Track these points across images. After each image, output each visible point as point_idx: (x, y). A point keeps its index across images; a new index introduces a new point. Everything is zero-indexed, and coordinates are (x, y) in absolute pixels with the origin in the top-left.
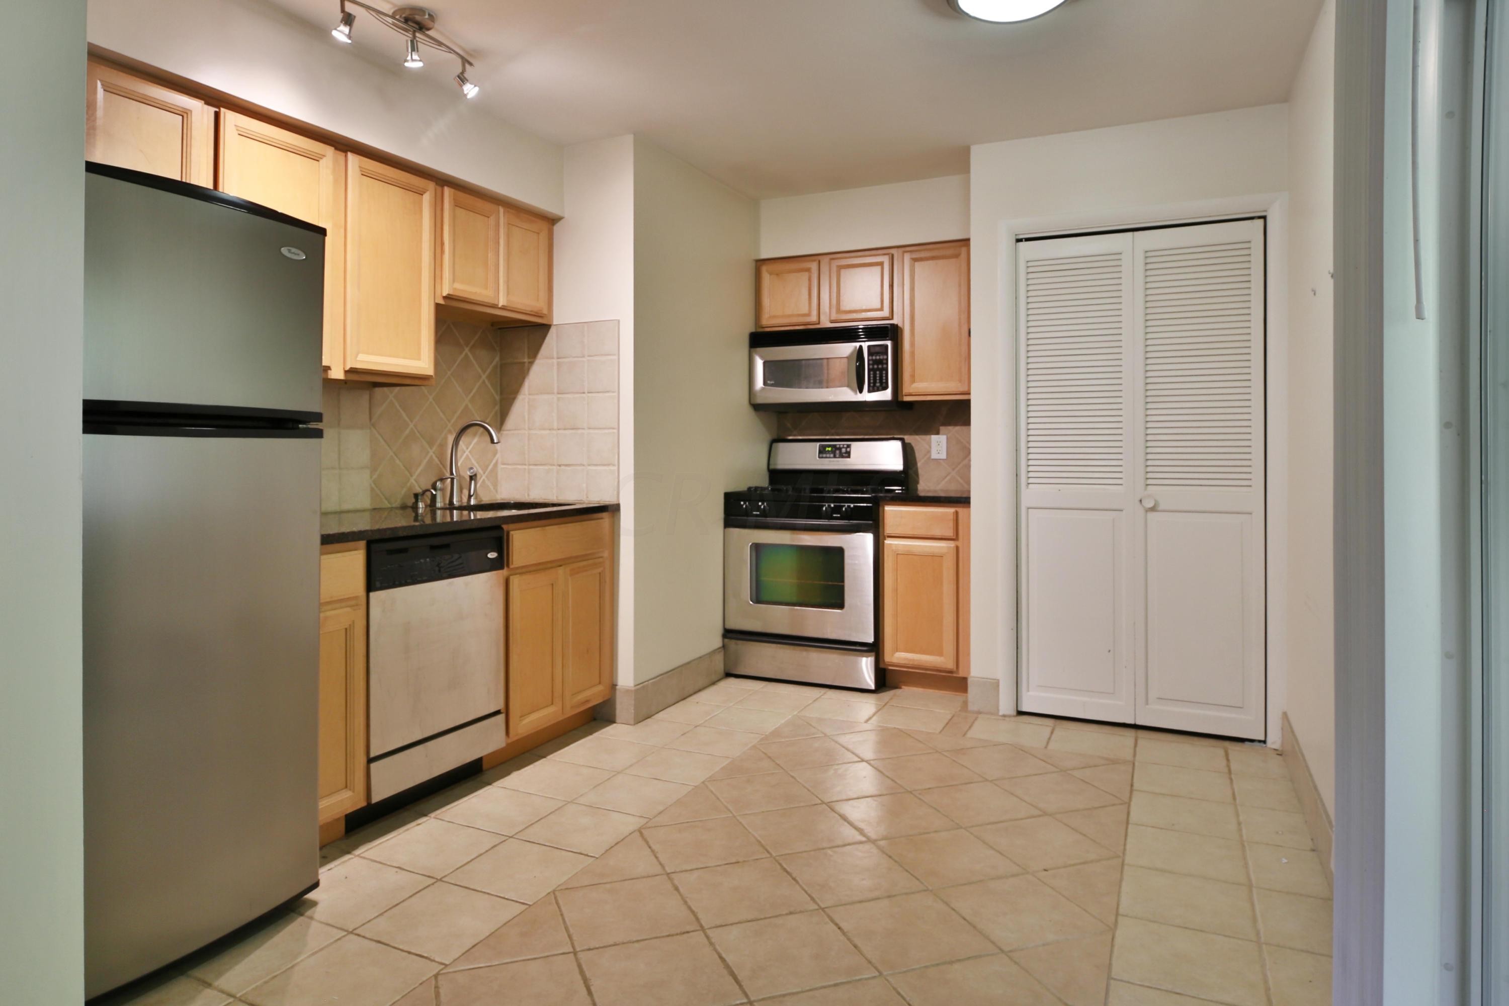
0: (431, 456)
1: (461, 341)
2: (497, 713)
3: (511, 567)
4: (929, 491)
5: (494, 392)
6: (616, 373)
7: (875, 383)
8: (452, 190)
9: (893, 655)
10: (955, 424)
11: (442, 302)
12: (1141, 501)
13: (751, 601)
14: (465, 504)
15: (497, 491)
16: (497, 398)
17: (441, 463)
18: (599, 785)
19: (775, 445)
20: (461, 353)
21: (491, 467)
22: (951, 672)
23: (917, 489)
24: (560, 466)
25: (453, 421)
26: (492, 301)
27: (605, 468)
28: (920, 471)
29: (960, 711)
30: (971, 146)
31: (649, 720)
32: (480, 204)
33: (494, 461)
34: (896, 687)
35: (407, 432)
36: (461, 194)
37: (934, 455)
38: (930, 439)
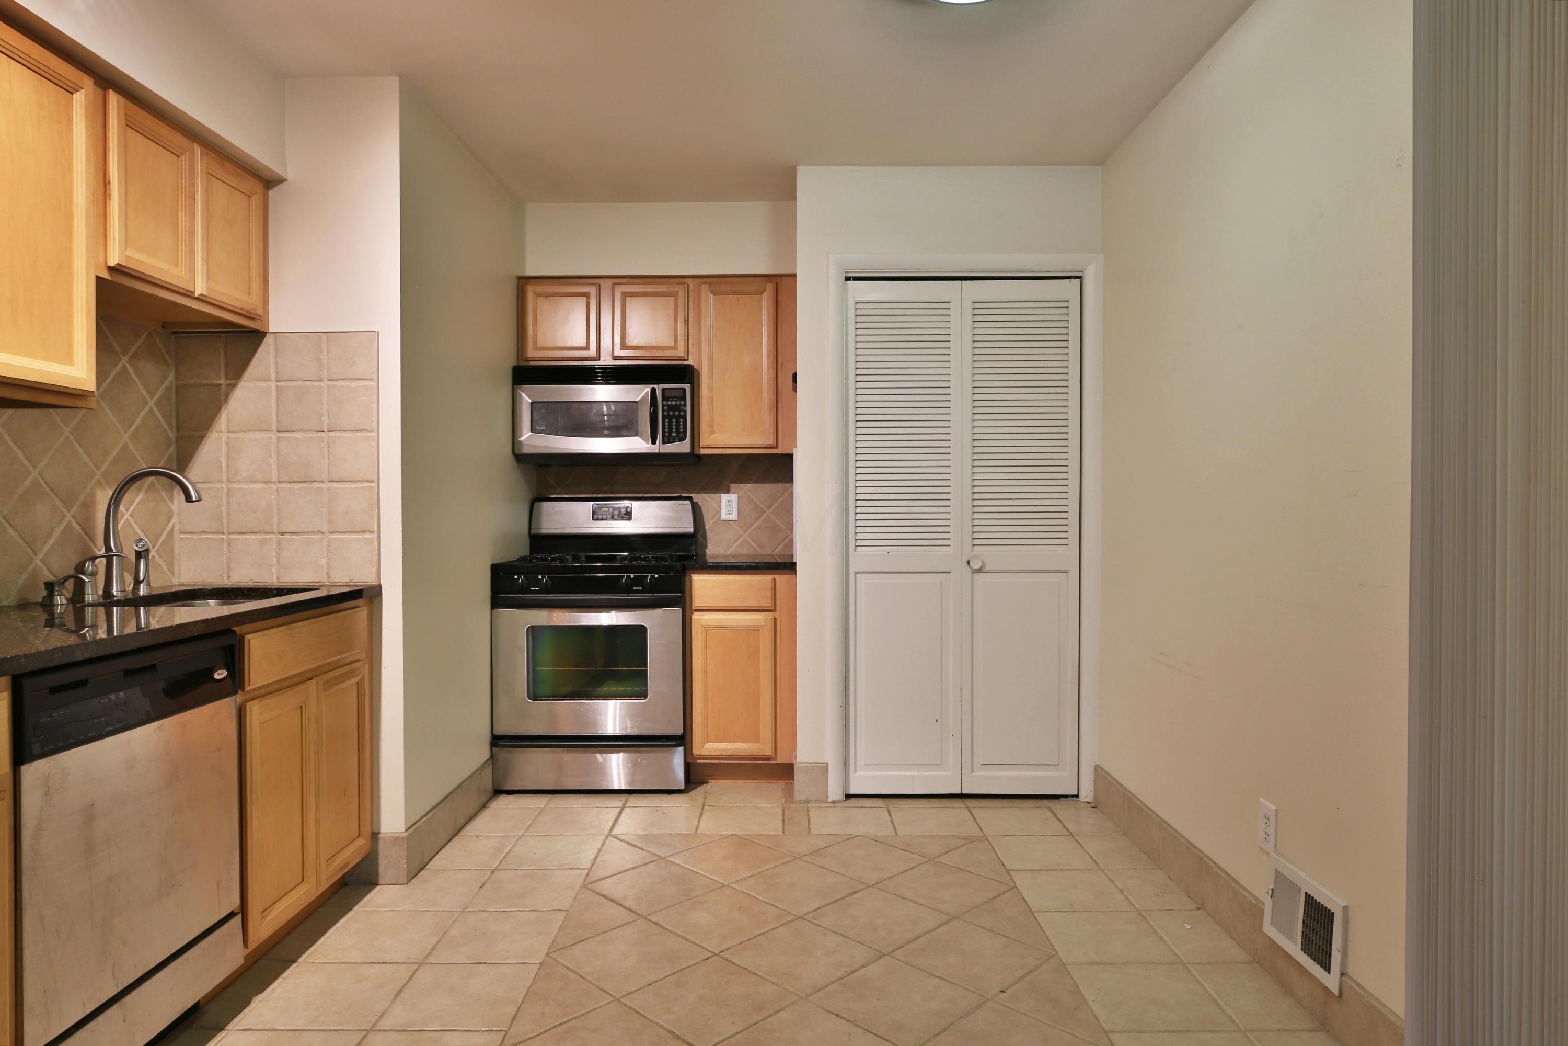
0: (70, 521)
1: (117, 348)
2: (231, 915)
3: (248, 688)
4: (718, 557)
5: (166, 427)
6: (375, 405)
7: (670, 432)
8: (123, 100)
9: (703, 747)
10: (747, 482)
11: (106, 275)
12: (968, 562)
13: (530, 699)
14: (130, 596)
15: (173, 573)
16: (172, 435)
17: (86, 533)
18: (400, 991)
19: (536, 504)
20: (116, 364)
21: (163, 537)
22: (768, 759)
23: (705, 555)
24: (282, 534)
25: (104, 467)
26: (184, 284)
27: (359, 536)
28: (709, 534)
29: (786, 802)
30: (798, 167)
31: (423, 872)
32: (165, 132)
33: (168, 529)
34: (702, 782)
35: (27, 483)
36: (135, 109)
37: (724, 516)
38: (720, 498)
